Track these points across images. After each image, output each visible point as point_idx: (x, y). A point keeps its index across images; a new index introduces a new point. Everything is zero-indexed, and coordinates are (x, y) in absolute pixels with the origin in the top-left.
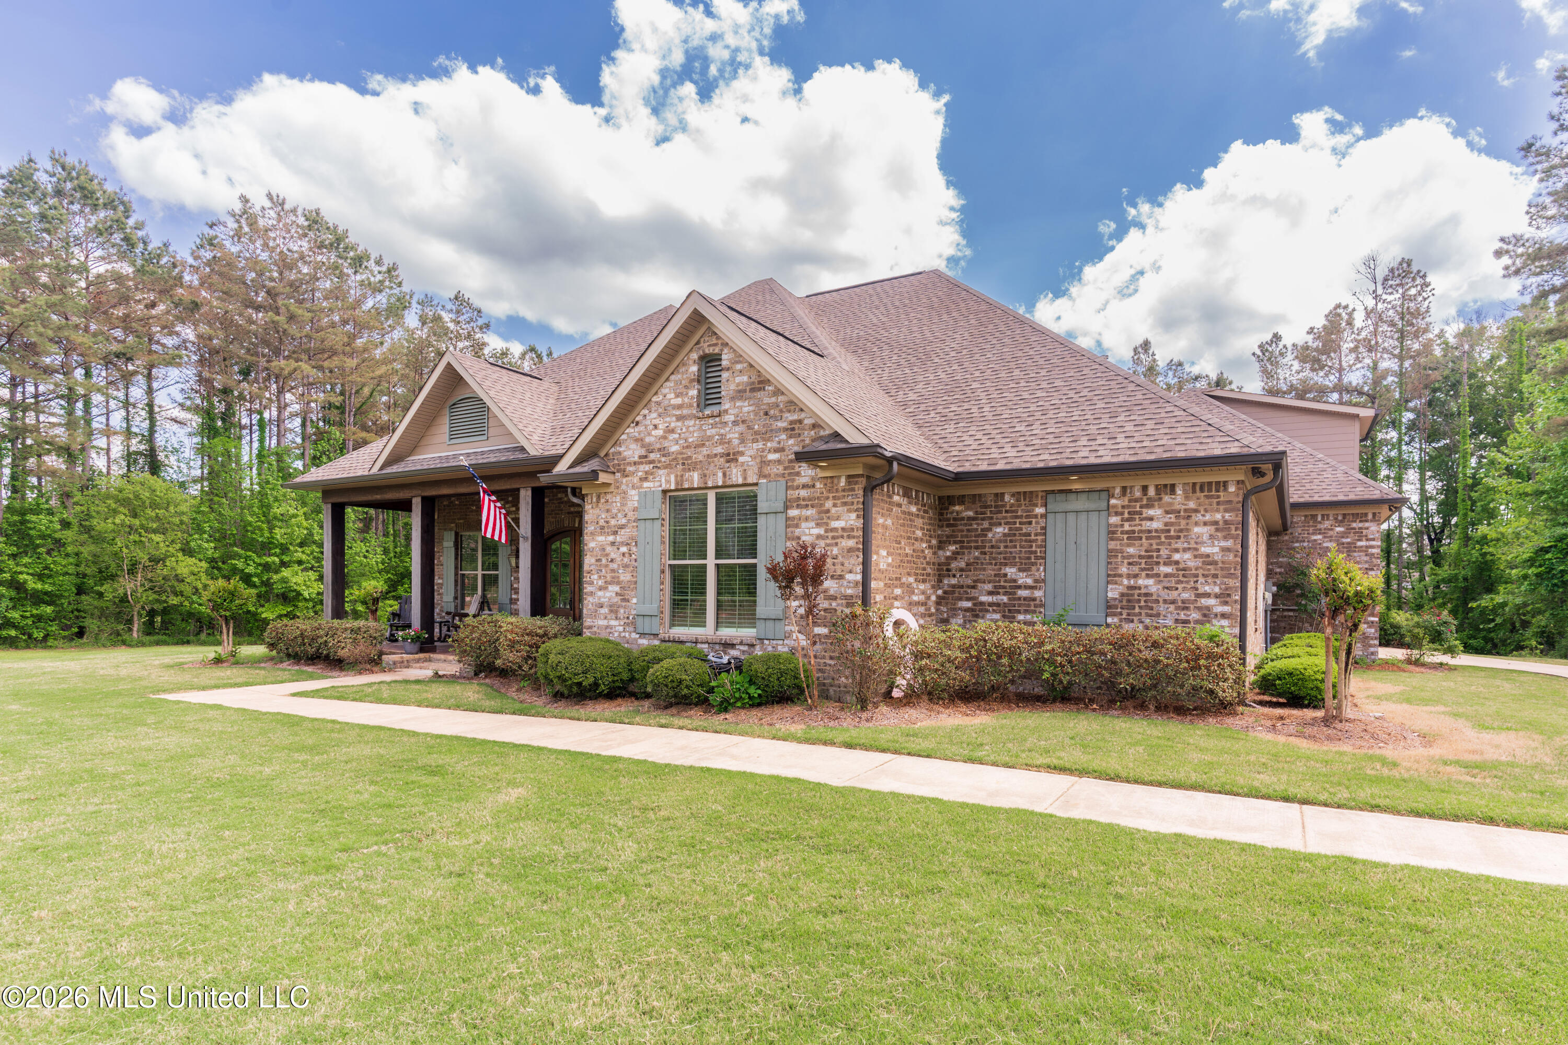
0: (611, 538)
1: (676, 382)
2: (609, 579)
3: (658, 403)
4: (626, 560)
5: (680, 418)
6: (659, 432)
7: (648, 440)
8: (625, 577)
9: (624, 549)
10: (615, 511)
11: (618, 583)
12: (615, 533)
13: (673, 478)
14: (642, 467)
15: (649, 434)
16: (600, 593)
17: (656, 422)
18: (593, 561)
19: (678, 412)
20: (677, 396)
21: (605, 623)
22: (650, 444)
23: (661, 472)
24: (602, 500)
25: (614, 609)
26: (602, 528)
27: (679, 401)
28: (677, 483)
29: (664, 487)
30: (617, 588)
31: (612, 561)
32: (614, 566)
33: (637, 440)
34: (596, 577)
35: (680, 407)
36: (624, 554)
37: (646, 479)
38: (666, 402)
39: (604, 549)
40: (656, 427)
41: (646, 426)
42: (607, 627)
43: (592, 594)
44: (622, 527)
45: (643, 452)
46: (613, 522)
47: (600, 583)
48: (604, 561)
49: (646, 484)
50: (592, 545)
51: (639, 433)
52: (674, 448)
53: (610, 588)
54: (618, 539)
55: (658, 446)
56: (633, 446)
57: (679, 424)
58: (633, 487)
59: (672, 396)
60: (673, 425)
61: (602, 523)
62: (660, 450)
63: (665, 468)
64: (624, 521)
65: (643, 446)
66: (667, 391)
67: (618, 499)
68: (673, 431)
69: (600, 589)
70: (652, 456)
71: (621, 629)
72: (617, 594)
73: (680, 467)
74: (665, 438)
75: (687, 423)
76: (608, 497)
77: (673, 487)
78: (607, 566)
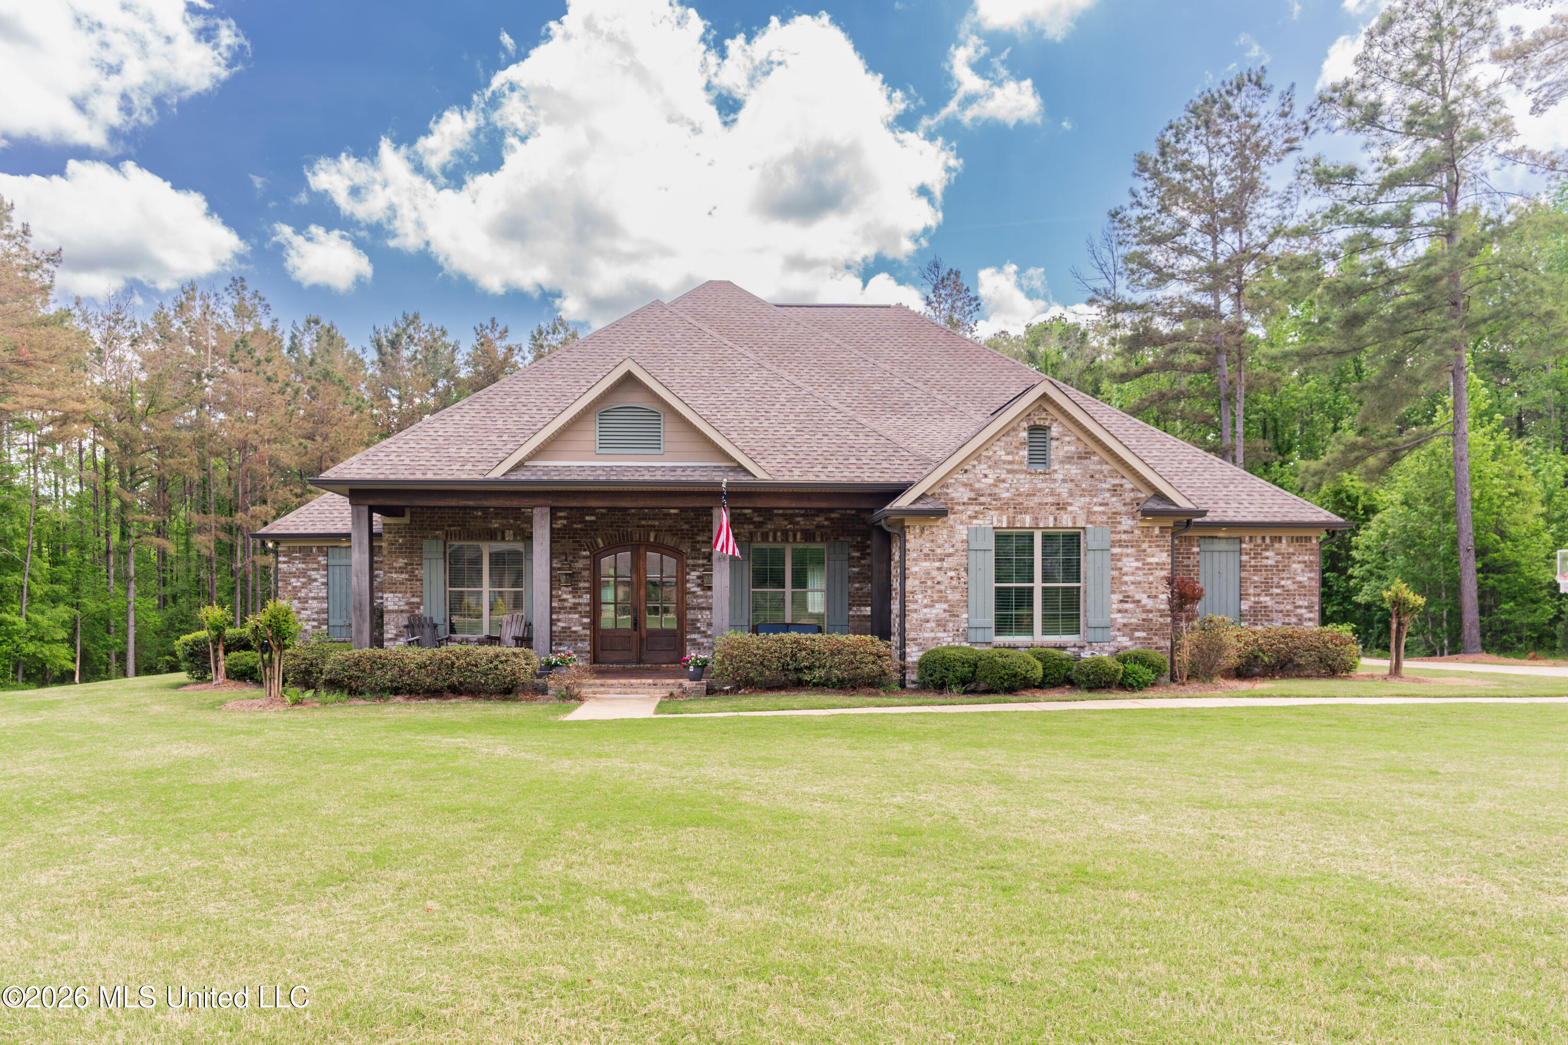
0: (937, 564)
1: (1006, 443)
2: (935, 598)
3: (990, 458)
4: (954, 583)
5: (1009, 472)
6: (990, 481)
7: (977, 486)
8: (954, 596)
9: (952, 574)
10: (940, 542)
11: (946, 601)
12: (942, 560)
13: (1005, 518)
14: (971, 508)
15: (979, 481)
16: (925, 610)
17: (986, 472)
18: (917, 583)
19: (1009, 467)
20: (1008, 454)
21: (932, 635)
22: (979, 489)
23: (992, 513)
24: (926, 532)
25: (941, 624)
26: (927, 555)
27: (1010, 458)
28: (1009, 522)
29: (995, 524)
30: (945, 606)
31: (939, 583)
32: (942, 587)
33: (965, 485)
34: (920, 596)
35: (1011, 463)
36: (952, 578)
37: (976, 517)
38: (997, 458)
39: (929, 574)
40: (986, 476)
41: (975, 475)
42: (933, 639)
43: (916, 611)
44: (950, 555)
45: (973, 495)
46: (939, 551)
47: (925, 601)
48: (929, 583)
49: (975, 522)
50: (915, 569)
51: (968, 479)
52: (1006, 495)
53: (937, 605)
54: (945, 565)
55: (988, 491)
56: (962, 489)
57: (1010, 476)
58: (962, 523)
59: (1003, 453)
60: (1003, 476)
61: (926, 551)
62: (990, 495)
63: (997, 509)
64: (951, 550)
65: (971, 490)
66: (997, 448)
67: (945, 531)
68: (1004, 481)
69: (926, 606)
70: (982, 499)
71: (950, 639)
72: (945, 611)
73: (1011, 510)
74: (996, 486)
75: (1017, 476)
76: (934, 530)
77: (1005, 525)
78: (933, 587)
